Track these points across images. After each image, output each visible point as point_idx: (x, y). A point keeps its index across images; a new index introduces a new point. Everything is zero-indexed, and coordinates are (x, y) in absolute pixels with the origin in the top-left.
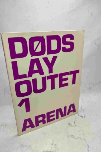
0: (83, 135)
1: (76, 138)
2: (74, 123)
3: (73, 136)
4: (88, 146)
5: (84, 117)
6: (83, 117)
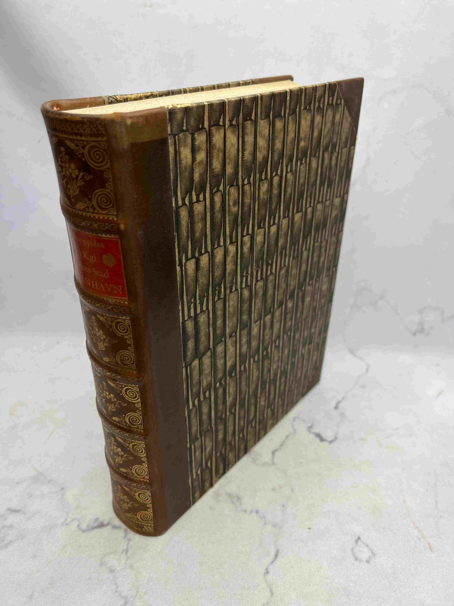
0: (283, 506)
1: (245, 511)
2: (273, 453)
3: (239, 498)
4: (276, 556)
5: (331, 442)
6: (322, 439)
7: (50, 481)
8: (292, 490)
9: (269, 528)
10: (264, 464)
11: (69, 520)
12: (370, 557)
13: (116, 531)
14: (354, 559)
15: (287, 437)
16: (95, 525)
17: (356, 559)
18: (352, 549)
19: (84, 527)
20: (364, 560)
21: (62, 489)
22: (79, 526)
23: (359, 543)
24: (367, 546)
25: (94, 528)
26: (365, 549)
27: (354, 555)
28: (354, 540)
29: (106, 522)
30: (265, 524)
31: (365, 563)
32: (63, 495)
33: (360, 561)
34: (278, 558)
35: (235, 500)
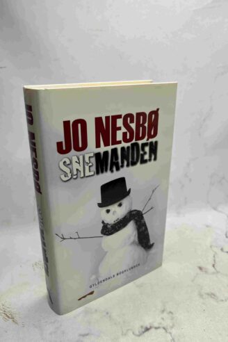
7: (96, 311)
10: (213, 273)
11: (125, 332)
13: (159, 331)
15: (214, 256)
16: (143, 330)
19: (137, 333)
21: (107, 313)
22: (133, 333)
25: (144, 332)
29: (148, 327)
32: (110, 317)
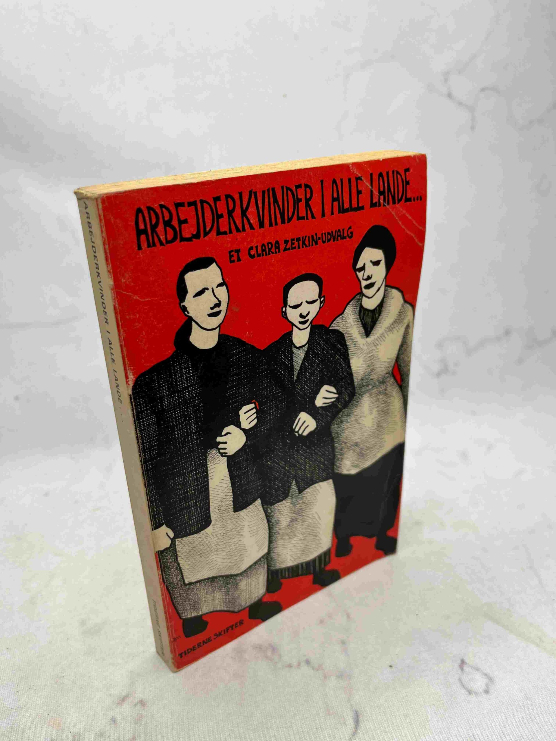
8: (348, 616)
9: (333, 682)
12: (487, 685)
14: (466, 693)
17: (470, 692)
18: (460, 680)
20: (481, 690)
23: (465, 668)
24: (477, 669)
26: (478, 676)
27: (464, 686)
28: (457, 665)
30: (325, 677)
31: (485, 696)
33: (476, 694)
34: (360, 724)
35: (269, 653)
